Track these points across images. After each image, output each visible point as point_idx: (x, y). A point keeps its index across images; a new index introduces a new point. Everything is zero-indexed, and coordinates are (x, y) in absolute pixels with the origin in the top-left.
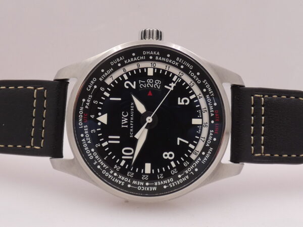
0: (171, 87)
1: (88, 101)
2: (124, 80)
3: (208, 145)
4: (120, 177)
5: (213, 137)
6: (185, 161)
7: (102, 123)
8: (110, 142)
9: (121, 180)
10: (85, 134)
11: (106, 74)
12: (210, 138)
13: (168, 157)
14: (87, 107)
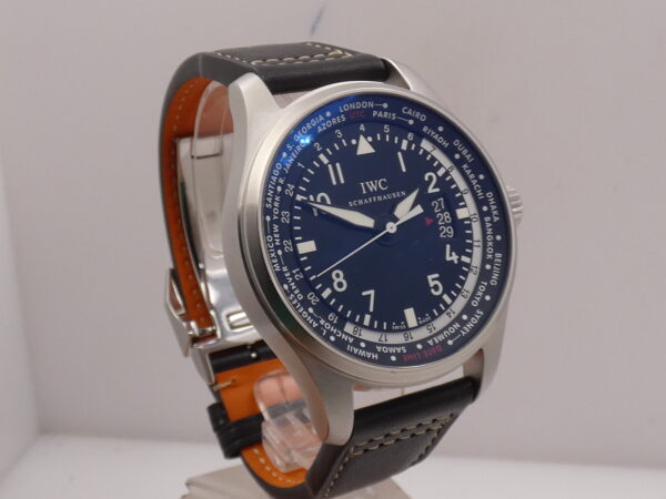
0: (451, 255)
1: (386, 114)
2: (435, 170)
3: (379, 349)
4: (277, 199)
5: (396, 354)
6: (337, 313)
7: (357, 145)
8: (330, 166)
9: (273, 201)
10: (330, 119)
11: (436, 137)
13: (337, 280)
14: (375, 113)
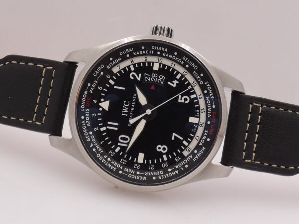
0: (174, 83)
1: (93, 86)
2: (130, 71)
3: (201, 144)
4: (113, 162)
5: (207, 137)
6: (177, 156)
7: (103, 108)
8: (108, 128)
9: (113, 165)
10: (85, 117)
11: (114, 63)
12: (204, 138)
13: (161, 150)
14: (91, 91)
